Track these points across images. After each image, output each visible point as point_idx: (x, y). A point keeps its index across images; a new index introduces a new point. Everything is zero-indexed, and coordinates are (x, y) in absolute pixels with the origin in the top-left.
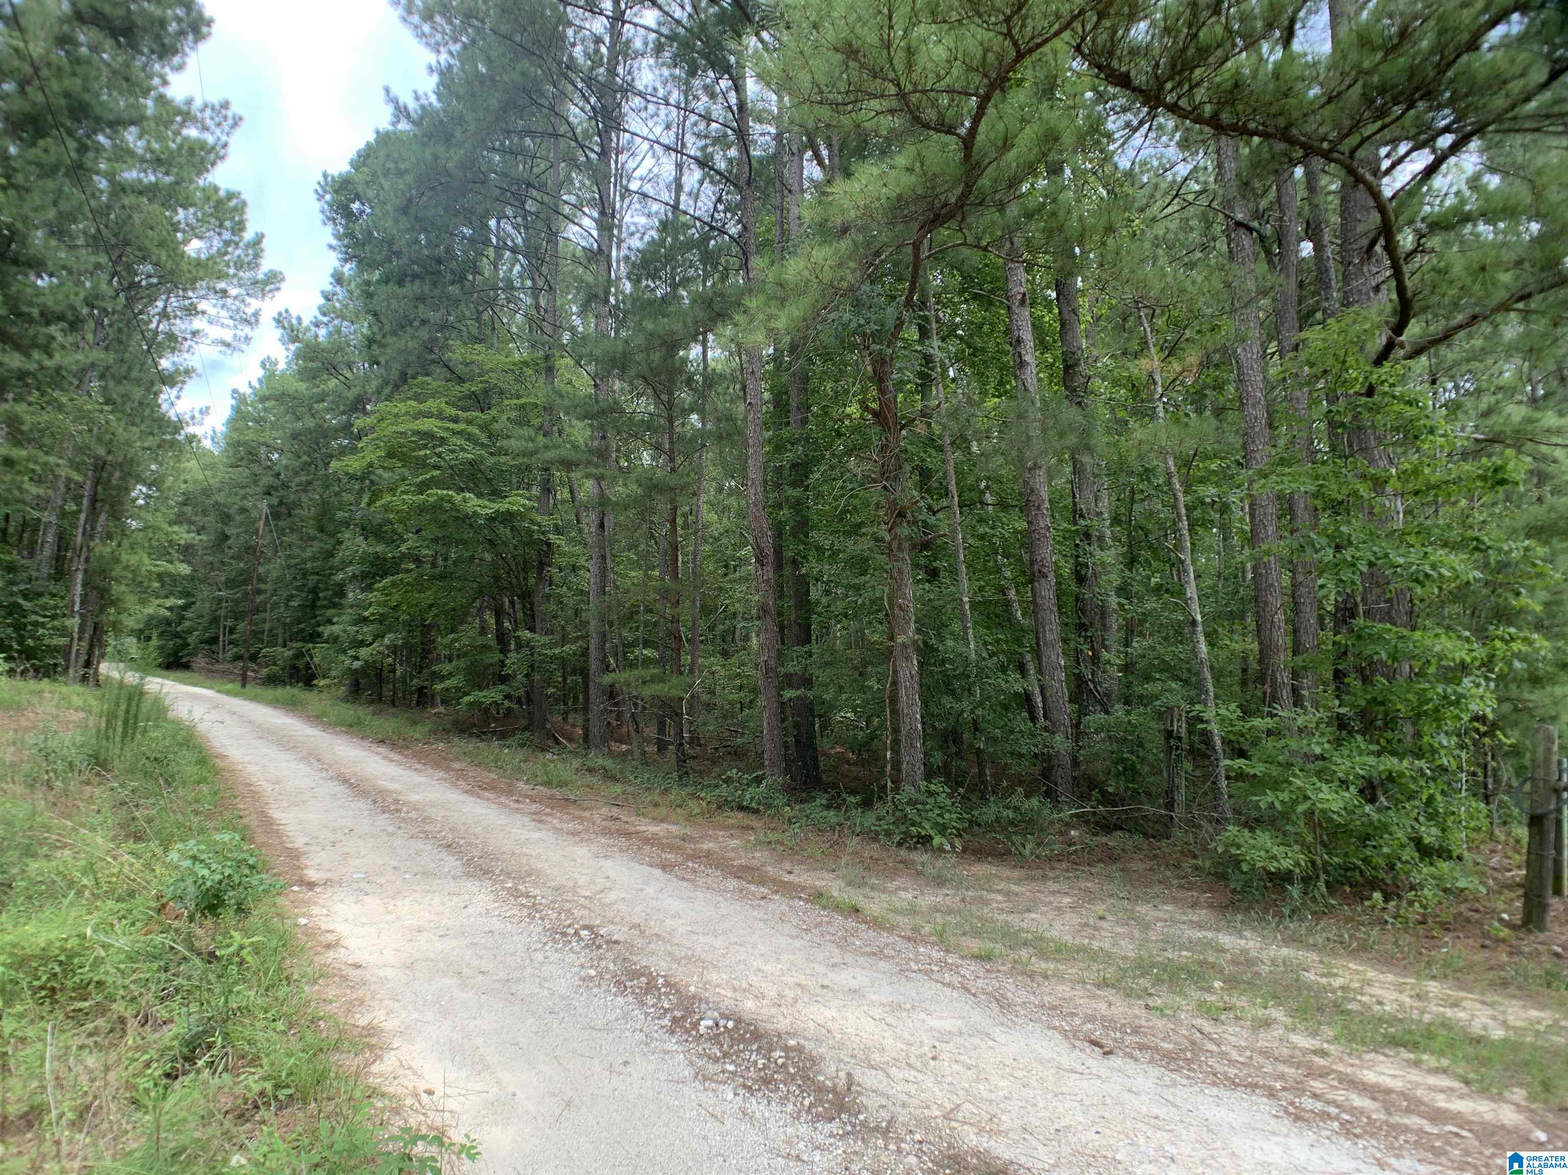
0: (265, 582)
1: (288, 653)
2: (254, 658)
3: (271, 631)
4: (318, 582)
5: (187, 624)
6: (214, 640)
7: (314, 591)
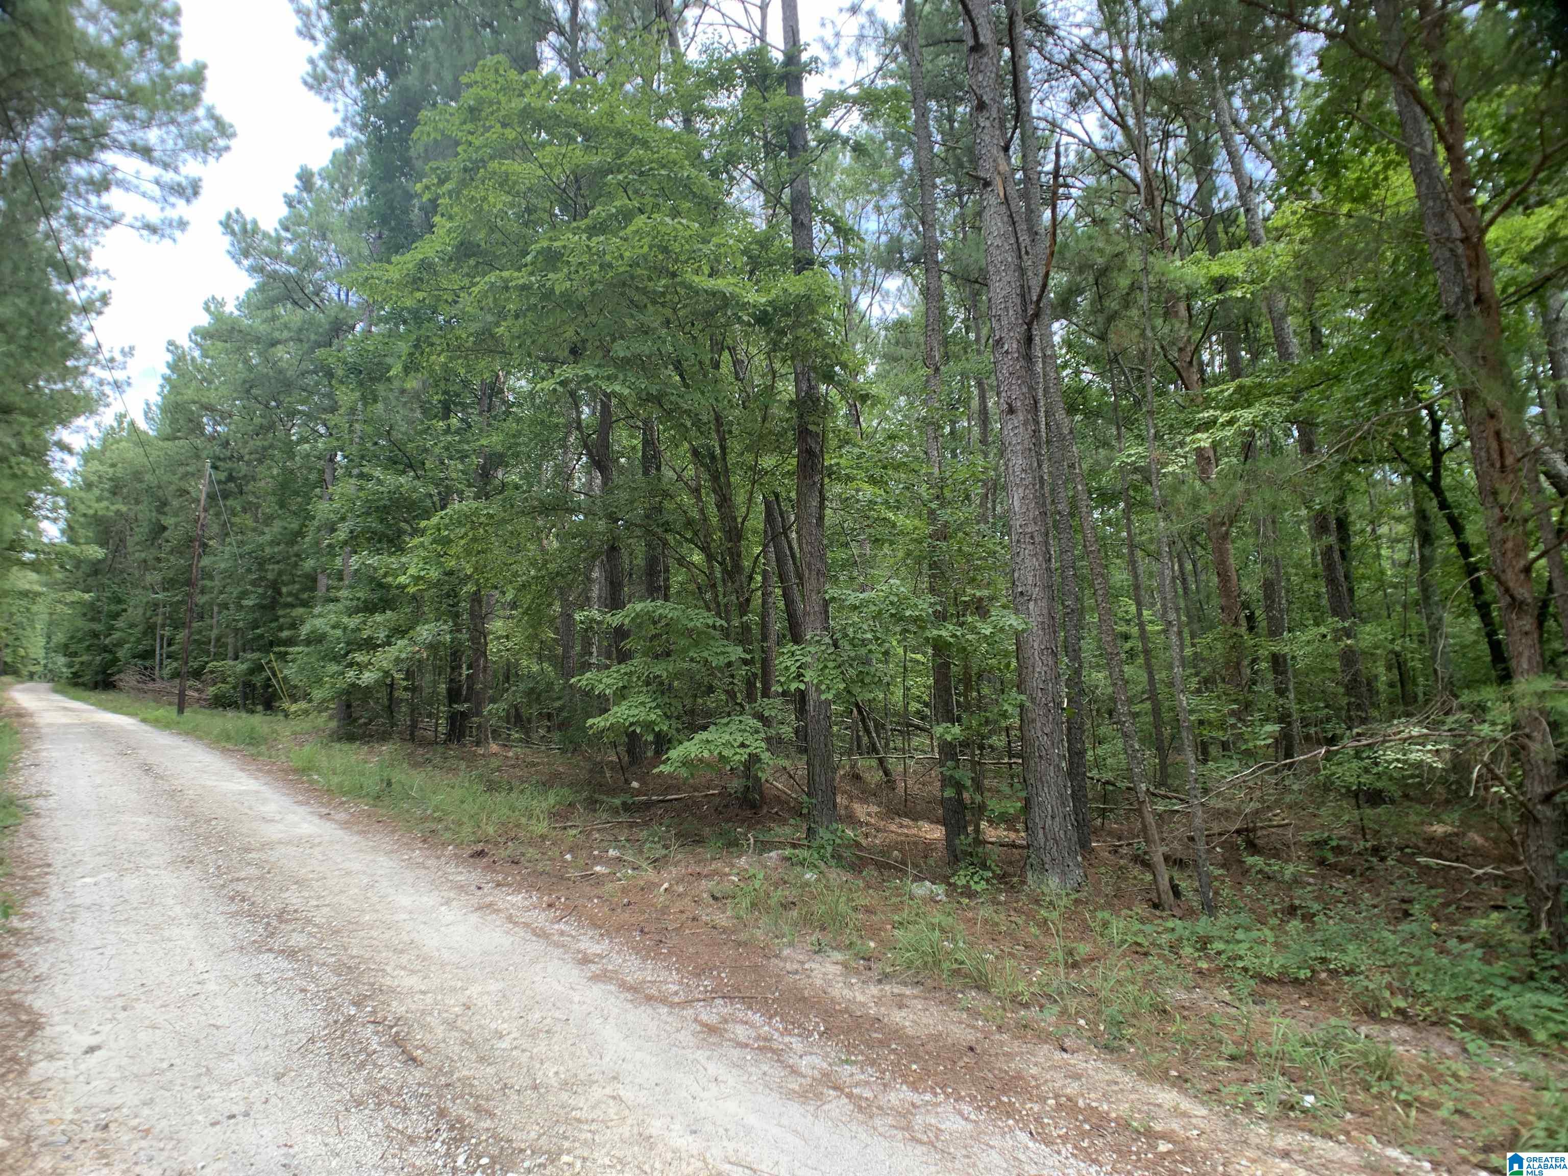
0: (211, 578)
1: (241, 667)
2: (197, 674)
3: (218, 639)
4: (280, 573)
5: (117, 635)
6: (148, 654)
7: (275, 586)
